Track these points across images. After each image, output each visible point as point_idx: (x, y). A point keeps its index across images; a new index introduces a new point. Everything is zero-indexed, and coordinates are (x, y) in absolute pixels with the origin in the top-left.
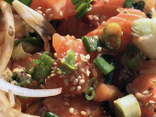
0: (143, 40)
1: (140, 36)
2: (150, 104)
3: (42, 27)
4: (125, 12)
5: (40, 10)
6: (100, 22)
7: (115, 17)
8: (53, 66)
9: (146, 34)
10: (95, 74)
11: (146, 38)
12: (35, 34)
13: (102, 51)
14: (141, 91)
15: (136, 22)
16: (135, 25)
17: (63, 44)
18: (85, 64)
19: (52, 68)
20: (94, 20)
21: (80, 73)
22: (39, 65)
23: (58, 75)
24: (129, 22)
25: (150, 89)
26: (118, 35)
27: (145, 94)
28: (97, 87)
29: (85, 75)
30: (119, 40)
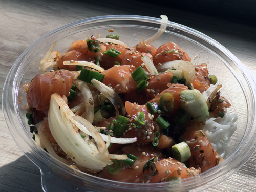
0: (189, 104)
1: (186, 101)
2: (197, 147)
3: (114, 98)
4: (174, 86)
5: (111, 86)
6: (156, 94)
7: (167, 90)
8: (129, 123)
9: (190, 100)
10: (158, 128)
11: (191, 102)
12: (109, 103)
13: (161, 113)
14: (189, 140)
15: (183, 92)
16: (182, 94)
17: (134, 108)
18: (150, 121)
19: (128, 125)
20: (151, 92)
21: (149, 127)
22: (118, 123)
23: (133, 129)
24: (178, 92)
25: (196, 138)
26: (171, 101)
27: (193, 141)
28: (160, 137)
29: (152, 129)
30: (172, 104)
